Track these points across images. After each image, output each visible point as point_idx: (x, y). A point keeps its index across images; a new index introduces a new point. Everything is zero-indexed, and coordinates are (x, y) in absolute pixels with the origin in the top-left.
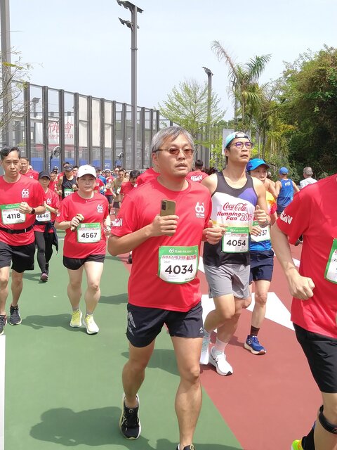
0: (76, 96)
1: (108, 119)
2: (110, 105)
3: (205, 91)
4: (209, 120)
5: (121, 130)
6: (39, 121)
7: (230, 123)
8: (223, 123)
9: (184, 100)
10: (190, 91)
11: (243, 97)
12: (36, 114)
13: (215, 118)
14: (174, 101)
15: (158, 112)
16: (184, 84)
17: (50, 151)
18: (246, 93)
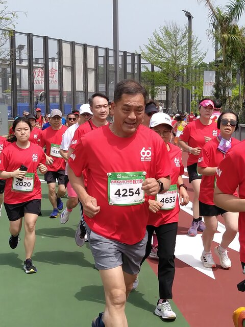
0: (60, 42)
1: (91, 64)
2: (93, 50)
3: (185, 34)
4: (190, 63)
5: (103, 74)
6: (24, 67)
7: (211, 65)
8: (204, 65)
9: (165, 43)
10: (170, 35)
11: (224, 39)
12: (21, 61)
13: (196, 61)
14: (155, 44)
15: (139, 56)
16: (165, 28)
17: (35, 97)
18: (226, 35)
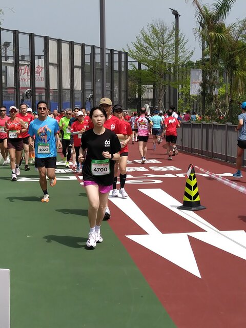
0: (46, 39)
1: (78, 62)
2: (80, 47)
3: (173, 32)
4: (176, 61)
5: (91, 72)
6: (10, 64)
7: (197, 63)
8: (190, 64)
9: (152, 41)
10: (158, 33)
11: (210, 37)
12: (7, 58)
13: (183, 59)
14: (142, 42)
15: (126, 54)
16: (152, 26)
17: (21, 94)
18: (213, 34)
